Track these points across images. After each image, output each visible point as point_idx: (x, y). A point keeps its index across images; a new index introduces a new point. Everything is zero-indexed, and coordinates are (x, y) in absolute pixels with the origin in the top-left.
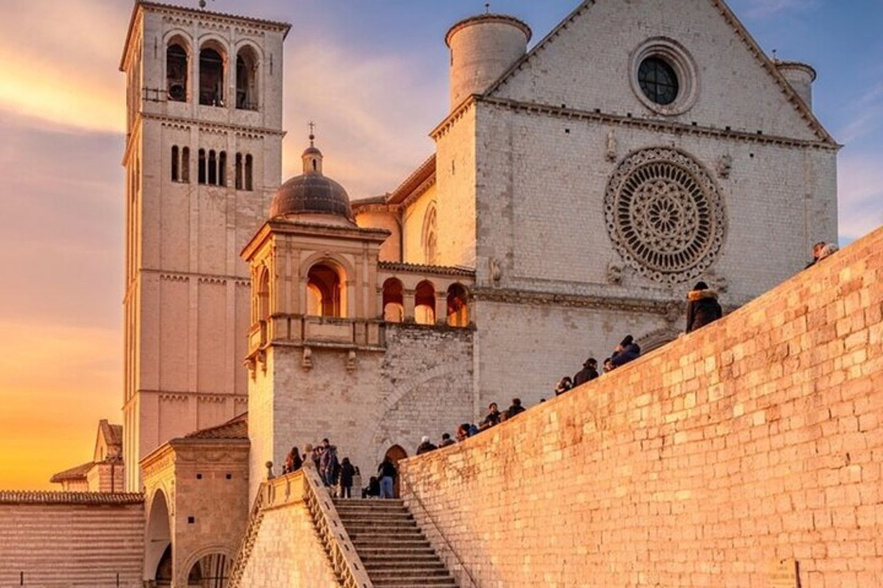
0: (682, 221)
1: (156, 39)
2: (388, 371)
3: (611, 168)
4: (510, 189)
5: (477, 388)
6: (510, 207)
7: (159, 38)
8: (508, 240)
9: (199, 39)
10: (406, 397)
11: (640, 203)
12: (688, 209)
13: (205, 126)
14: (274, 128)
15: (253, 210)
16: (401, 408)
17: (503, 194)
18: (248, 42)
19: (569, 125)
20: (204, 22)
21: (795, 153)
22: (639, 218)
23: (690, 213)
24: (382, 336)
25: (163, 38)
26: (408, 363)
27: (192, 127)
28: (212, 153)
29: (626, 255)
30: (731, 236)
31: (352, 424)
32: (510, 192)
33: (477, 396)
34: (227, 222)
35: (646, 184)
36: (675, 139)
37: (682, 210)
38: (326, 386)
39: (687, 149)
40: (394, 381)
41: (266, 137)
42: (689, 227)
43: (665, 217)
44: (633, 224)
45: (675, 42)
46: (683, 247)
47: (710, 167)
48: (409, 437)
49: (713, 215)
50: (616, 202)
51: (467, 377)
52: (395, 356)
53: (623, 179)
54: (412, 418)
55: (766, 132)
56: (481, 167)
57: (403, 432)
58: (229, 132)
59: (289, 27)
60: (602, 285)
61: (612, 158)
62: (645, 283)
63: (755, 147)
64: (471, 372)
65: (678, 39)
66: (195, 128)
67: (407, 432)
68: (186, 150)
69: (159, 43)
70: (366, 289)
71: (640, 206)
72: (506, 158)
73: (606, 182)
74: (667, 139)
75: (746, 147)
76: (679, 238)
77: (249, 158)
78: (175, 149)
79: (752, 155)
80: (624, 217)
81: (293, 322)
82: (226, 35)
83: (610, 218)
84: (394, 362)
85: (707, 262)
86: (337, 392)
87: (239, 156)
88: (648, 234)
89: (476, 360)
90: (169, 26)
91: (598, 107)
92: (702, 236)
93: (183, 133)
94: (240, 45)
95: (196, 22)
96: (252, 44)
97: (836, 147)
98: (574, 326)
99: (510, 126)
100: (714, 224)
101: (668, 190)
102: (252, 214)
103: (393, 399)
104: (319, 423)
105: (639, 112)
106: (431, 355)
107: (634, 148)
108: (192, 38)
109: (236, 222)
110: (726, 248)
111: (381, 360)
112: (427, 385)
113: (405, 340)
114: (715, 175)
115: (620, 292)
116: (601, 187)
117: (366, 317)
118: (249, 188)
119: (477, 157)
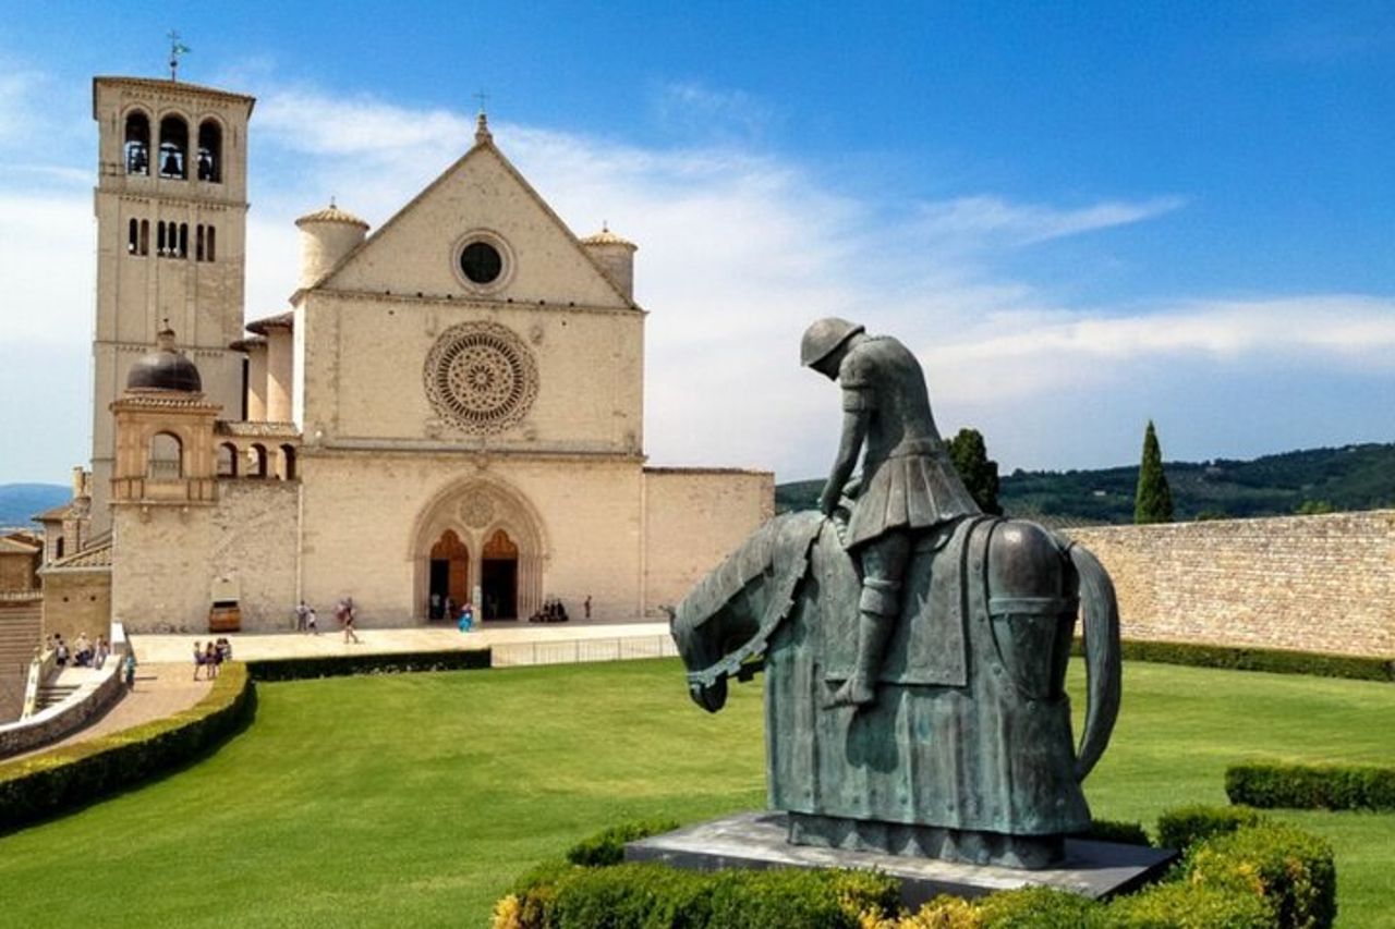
0: (497, 382)
1: (114, 115)
2: (221, 520)
3: (431, 342)
4: (336, 364)
5: (300, 531)
6: (337, 379)
7: (118, 112)
8: (334, 407)
9: (159, 112)
10: (235, 539)
11: (458, 370)
12: (504, 371)
13: (165, 199)
14: (238, 199)
15: (214, 280)
16: (231, 549)
17: (329, 369)
18: (212, 115)
19: (392, 308)
20: (165, 96)
21: (605, 320)
22: (457, 381)
23: (505, 376)
24: (214, 490)
25: (122, 112)
26: (238, 512)
27: (152, 201)
28: (173, 225)
29: (444, 413)
30: (541, 393)
31: (186, 565)
32: (336, 367)
33: (300, 536)
34: (187, 293)
35: (464, 353)
36: (493, 314)
37: (497, 373)
38: (162, 535)
39: (503, 322)
40: (224, 528)
41: (228, 208)
42: (503, 387)
43: (481, 379)
44: (452, 387)
45: (495, 232)
46: (498, 404)
47: (525, 336)
48: (238, 573)
49: (527, 375)
50: (436, 368)
51: (292, 521)
52: (227, 508)
53: (443, 350)
54: (239, 557)
55: (578, 301)
56: (310, 348)
57: (232, 569)
58: (191, 205)
59: (253, 100)
60: (420, 440)
61: (431, 335)
62: (461, 435)
63: (568, 317)
64: (296, 518)
65: (498, 229)
66: (154, 202)
67: (235, 569)
68: (145, 223)
69: (118, 117)
70: (202, 454)
71: (458, 372)
72: (333, 339)
73: (426, 353)
74: (484, 314)
75: (558, 317)
76: (495, 397)
77: (212, 230)
78: (133, 223)
79: (564, 324)
80: (443, 381)
81: (134, 484)
82: (188, 108)
83: (430, 382)
84: (226, 513)
85: (520, 415)
86: (173, 539)
87: (200, 228)
88: (467, 395)
89: (301, 507)
90: (127, 101)
91: (420, 290)
92: (516, 392)
93: (143, 206)
94: (201, 119)
95: (156, 96)
96: (216, 117)
97: (644, 313)
98: (392, 476)
99: (338, 312)
100: (527, 383)
101: (483, 356)
102: (213, 285)
103: (224, 542)
104: (156, 565)
105: (457, 292)
106: (258, 506)
107: (453, 324)
108: (152, 111)
109: (197, 295)
110: (538, 402)
111: (213, 511)
112: (255, 530)
113: (236, 494)
114: (529, 342)
115: (437, 445)
116: (421, 358)
117: (201, 475)
118: (211, 259)
119: (306, 339)
